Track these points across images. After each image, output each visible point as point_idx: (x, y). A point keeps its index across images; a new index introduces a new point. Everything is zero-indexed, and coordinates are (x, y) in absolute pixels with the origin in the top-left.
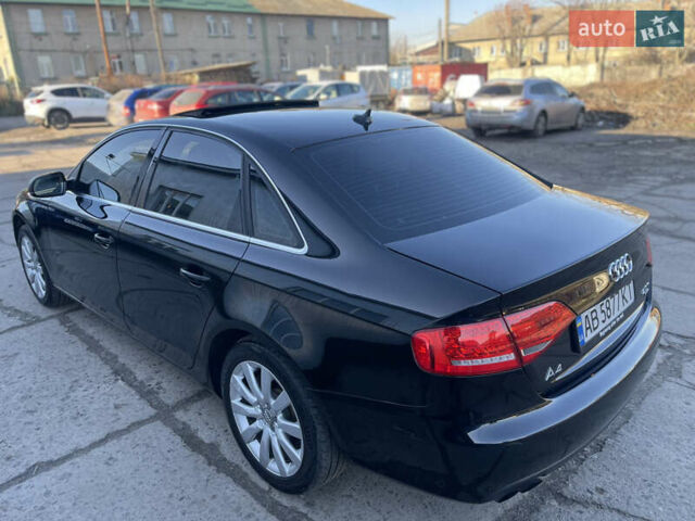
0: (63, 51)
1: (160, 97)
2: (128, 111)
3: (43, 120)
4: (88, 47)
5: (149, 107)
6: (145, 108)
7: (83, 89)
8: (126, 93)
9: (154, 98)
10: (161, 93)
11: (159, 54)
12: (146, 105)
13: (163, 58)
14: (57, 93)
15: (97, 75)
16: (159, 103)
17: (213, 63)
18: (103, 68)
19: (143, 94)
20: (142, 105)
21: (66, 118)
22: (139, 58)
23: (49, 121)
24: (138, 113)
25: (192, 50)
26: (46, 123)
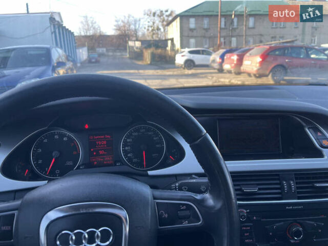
0: (201, 37)
1: (239, 52)
2: (221, 61)
3: (182, 65)
4: (212, 34)
5: (232, 58)
6: (230, 58)
7: (203, 51)
8: (222, 51)
9: (236, 53)
10: (240, 50)
11: (244, 37)
12: (231, 56)
13: (245, 38)
14: (191, 52)
15: (213, 47)
16: (238, 55)
17: (272, 41)
18: (216, 44)
19: (231, 51)
20: (228, 56)
21: (192, 64)
22: (234, 39)
23: (185, 66)
24: (225, 61)
25: (261, 35)
26: (183, 66)
